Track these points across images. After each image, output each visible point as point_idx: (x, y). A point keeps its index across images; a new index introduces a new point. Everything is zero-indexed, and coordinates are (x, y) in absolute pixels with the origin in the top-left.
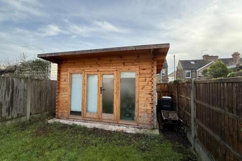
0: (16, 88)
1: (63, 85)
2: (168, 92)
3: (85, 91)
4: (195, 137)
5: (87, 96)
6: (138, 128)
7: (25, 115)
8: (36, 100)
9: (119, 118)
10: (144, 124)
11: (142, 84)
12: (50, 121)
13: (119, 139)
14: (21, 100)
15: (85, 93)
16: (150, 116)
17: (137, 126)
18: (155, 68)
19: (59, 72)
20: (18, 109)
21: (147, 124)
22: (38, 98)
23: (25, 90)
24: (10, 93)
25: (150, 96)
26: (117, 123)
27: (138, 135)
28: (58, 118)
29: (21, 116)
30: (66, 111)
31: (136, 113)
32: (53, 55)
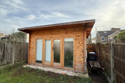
0: (6, 47)
1: (32, 45)
2: (93, 49)
3: (44, 49)
4: (114, 81)
5: (45, 52)
6: (75, 72)
7: (12, 62)
8: (18, 54)
9: (64, 66)
10: (79, 70)
11: (77, 45)
12: (25, 66)
13: (63, 80)
14: (9, 54)
15: (44, 50)
16: (83, 65)
17: (74, 71)
18: (86, 35)
19: (30, 38)
20: (7, 59)
21: (80, 70)
22: (19, 53)
23: (11, 49)
24: (3, 50)
25: (83, 53)
26: (63, 69)
27: (75, 77)
28: (29, 64)
29: (9, 63)
30: (33, 61)
31: (74, 63)
32: (26, 29)
